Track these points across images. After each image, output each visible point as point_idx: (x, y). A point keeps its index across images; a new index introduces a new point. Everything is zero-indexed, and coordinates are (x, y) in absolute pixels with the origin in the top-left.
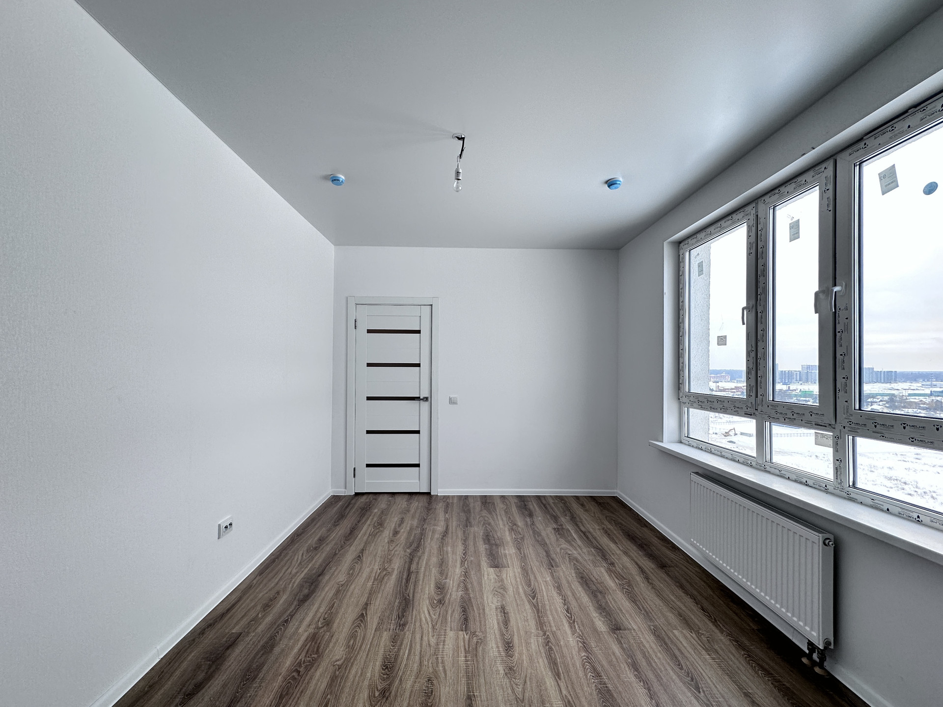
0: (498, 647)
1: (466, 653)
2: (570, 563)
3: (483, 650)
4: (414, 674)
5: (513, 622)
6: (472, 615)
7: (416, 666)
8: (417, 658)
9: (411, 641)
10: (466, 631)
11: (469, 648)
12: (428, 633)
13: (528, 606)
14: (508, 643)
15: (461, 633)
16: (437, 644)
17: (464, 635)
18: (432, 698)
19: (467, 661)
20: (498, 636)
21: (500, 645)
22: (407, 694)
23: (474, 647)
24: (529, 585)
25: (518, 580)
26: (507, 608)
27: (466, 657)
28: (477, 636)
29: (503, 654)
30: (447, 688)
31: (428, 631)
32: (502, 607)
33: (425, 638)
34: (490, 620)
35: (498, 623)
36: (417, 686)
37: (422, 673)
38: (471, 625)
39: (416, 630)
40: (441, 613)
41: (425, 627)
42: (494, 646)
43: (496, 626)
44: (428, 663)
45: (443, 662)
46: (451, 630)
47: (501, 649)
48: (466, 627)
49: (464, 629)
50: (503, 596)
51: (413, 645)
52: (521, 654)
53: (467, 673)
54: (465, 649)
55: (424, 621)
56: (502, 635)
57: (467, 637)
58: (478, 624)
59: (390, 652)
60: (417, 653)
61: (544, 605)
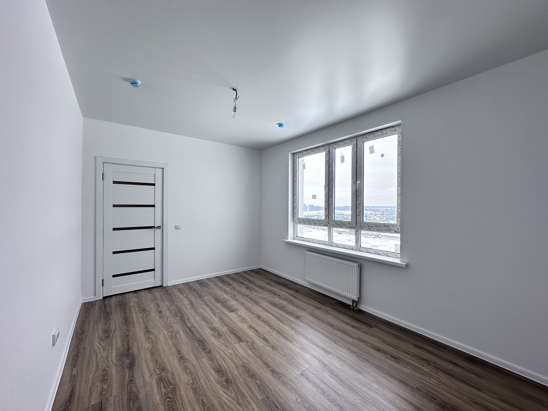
0: (261, 342)
1: (250, 350)
2: (263, 300)
3: (257, 346)
4: (234, 367)
5: (259, 330)
6: (239, 334)
7: (232, 364)
8: (230, 361)
9: (220, 356)
10: (242, 341)
11: (249, 347)
12: (226, 350)
13: (260, 322)
14: (264, 339)
15: (241, 343)
16: (234, 352)
17: (243, 344)
18: (251, 371)
19: (253, 352)
20: (258, 338)
21: (261, 340)
22: (239, 376)
23: (251, 345)
24: (254, 314)
25: (247, 313)
26: (252, 326)
27: (251, 351)
28: (249, 341)
29: (265, 343)
30: (254, 365)
31: (225, 349)
32: (250, 327)
33: (226, 352)
34: (249, 333)
35: (254, 333)
36: (240, 371)
37: (237, 365)
38: (243, 338)
39: (218, 351)
40: (224, 339)
41: (221, 348)
42: (260, 342)
43: (254, 334)
44: (237, 360)
45: (243, 357)
46: (235, 344)
47: (263, 342)
48: (241, 340)
49: (241, 341)
50: (246, 322)
51: (223, 357)
52: (272, 340)
53: (257, 356)
54: (248, 348)
55: (219, 346)
56: (259, 336)
57: (245, 344)
58: (245, 337)
59: (214, 365)
60: (228, 359)
61: (266, 319)
